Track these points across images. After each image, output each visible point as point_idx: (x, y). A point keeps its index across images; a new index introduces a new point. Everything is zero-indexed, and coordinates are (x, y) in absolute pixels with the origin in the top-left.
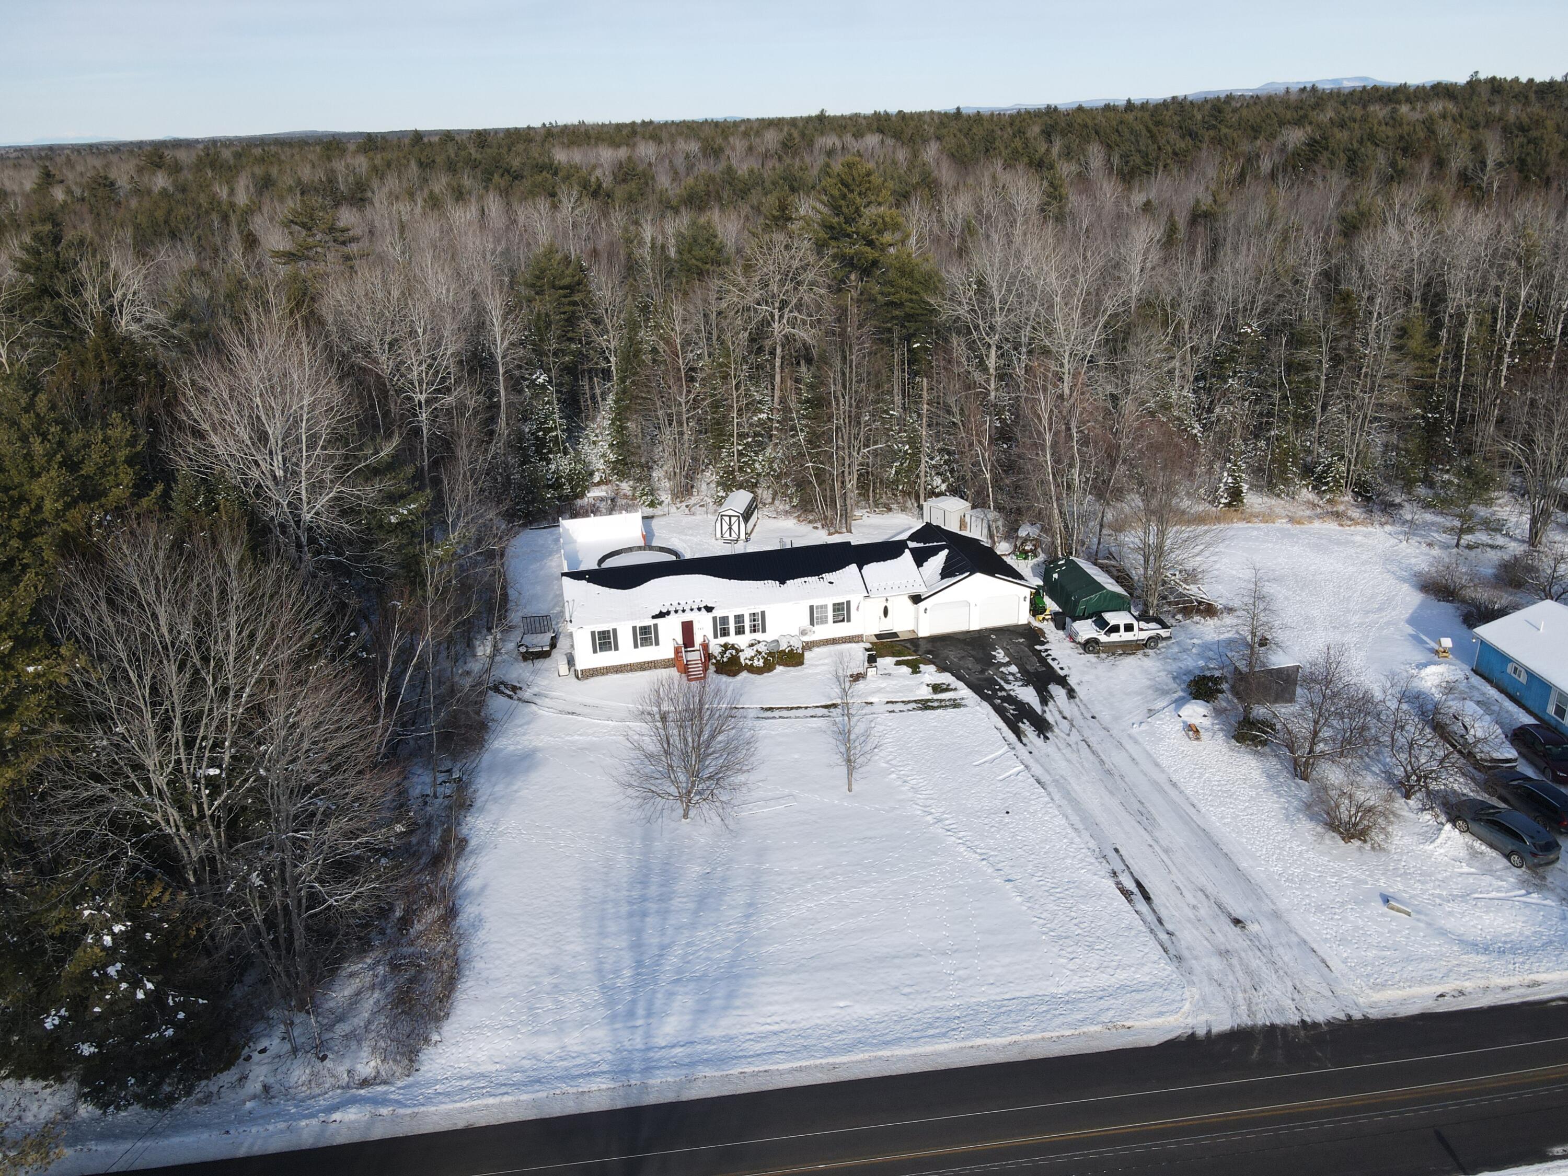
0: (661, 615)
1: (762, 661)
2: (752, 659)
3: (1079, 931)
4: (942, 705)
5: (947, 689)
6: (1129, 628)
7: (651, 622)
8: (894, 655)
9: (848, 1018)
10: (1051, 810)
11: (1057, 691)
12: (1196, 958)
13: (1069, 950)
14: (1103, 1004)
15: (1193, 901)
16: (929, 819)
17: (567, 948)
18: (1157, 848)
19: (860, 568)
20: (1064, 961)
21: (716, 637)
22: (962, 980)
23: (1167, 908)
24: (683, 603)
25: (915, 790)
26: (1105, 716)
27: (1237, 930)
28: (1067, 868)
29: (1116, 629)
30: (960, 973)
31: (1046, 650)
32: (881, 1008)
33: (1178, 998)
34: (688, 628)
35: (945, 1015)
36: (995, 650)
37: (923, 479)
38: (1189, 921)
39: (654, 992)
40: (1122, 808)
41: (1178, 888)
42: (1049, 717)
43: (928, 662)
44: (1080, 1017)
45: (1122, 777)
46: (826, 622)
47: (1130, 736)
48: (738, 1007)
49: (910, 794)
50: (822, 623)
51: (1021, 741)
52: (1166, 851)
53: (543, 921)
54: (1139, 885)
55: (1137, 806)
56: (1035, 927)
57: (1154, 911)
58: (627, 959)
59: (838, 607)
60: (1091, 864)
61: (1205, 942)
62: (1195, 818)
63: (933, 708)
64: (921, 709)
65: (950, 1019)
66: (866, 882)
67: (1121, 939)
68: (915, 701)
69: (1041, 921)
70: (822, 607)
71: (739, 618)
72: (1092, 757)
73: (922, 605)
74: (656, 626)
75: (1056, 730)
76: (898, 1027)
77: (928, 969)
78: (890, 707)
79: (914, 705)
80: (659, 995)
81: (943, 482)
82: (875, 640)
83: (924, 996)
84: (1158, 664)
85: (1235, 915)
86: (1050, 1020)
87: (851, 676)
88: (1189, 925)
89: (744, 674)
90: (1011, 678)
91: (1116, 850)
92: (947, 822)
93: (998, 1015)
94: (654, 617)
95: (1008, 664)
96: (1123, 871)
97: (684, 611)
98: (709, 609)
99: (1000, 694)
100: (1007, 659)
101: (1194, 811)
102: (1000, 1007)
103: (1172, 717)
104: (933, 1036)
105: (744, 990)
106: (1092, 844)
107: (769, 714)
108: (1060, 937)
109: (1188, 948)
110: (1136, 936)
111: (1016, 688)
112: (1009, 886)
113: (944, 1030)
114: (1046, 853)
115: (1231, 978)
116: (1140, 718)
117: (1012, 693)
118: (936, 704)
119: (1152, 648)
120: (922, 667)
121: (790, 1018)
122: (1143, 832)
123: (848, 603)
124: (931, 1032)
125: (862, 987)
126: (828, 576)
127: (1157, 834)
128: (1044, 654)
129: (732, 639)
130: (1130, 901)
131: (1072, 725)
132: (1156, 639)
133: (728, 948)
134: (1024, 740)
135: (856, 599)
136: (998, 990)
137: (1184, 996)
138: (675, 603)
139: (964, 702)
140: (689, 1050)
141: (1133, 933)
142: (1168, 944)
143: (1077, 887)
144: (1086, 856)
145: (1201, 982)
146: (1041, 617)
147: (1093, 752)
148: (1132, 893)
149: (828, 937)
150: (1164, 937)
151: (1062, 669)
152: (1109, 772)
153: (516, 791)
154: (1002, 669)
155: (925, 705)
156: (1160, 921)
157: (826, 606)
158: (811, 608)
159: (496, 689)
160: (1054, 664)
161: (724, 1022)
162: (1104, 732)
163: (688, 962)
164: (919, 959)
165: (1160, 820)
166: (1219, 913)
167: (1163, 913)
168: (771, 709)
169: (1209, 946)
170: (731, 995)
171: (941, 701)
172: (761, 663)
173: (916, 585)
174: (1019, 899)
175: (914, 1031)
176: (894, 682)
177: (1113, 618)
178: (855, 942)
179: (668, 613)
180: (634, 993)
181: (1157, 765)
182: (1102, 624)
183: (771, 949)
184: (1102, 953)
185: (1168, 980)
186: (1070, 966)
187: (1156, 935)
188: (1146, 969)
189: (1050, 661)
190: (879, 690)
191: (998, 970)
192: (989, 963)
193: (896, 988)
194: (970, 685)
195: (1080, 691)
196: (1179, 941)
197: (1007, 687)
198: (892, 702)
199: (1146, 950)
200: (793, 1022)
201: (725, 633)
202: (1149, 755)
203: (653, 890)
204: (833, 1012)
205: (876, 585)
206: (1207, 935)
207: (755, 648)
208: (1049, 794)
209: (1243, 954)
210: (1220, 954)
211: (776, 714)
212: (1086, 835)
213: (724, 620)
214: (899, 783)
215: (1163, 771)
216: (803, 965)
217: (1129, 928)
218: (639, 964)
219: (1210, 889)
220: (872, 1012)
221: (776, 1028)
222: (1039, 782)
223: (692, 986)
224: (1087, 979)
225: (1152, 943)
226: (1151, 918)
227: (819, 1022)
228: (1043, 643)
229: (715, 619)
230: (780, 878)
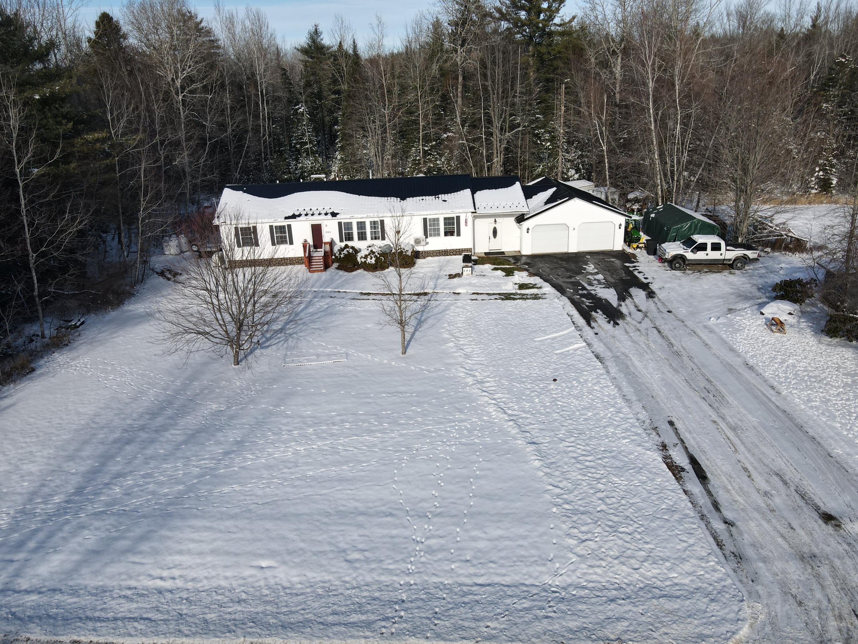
0: (294, 217)
1: (374, 259)
2: (366, 257)
3: (603, 507)
4: (523, 297)
5: (534, 286)
6: (716, 247)
7: (285, 223)
8: (494, 264)
9: (262, 583)
10: (603, 381)
11: (638, 294)
12: (765, 560)
13: (584, 529)
14: (613, 610)
15: (764, 486)
16: (470, 380)
17: (25, 467)
18: (722, 425)
19: (473, 193)
20: (572, 542)
21: (341, 240)
22: (430, 551)
23: (728, 491)
24: (314, 209)
25: (467, 356)
26: (682, 311)
27: (829, 529)
28: (607, 436)
29: (702, 247)
30: (432, 542)
31: (635, 267)
32: (310, 574)
33: (732, 616)
34: (317, 230)
35: (385, 596)
36: (587, 264)
37: (560, 169)
38: (758, 509)
39: (67, 522)
40: (684, 383)
41: (746, 469)
42: (624, 309)
43: (520, 270)
44: (573, 625)
45: (691, 358)
46: (439, 235)
47: (705, 327)
48: (141, 553)
49: (460, 359)
50: (435, 235)
51: (589, 324)
52: (734, 429)
53: (28, 440)
54: (694, 461)
55: (703, 383)
56: (548, 497)
57: (709, 493)
58: (73, 484)
59: (448, 221)
60: (637, 434)
61: (780, 540)
62: (773, 399)
63: (514, 299)
64: (502, 299)
65: (391, 603)
66: (372, 431)
67: (658, 522)
68: (499, 294)
69: (558, 491)
70: (434, 220)
71: (361, 225)
72: (660, 340)
73: (526, 224)
74: (289, 226)
75: (628, 319)
76: (316, 605)
77: (394, 532)
78: (474, 297)
79: (497, 297)
80: (67, 528)
81: (576, 173)
82: (484, 256)
83: (373, 566)
84: (744, 279)
85: (823, 508)
86: (527, 623)
87: (450, 275)
88: (756, 515)
89: (360, 271)
90: (595, 282)
91: (671, 423)
92: (487, 384)
93: (457, 606)
94: (286, 218)
95: (597, 273)
96: (675, 445)
97: (313, 215)
98: (334, 215)
99: (580, 292)
100: (596, 271)
101: (772, 392)
102: (465, 594)
103: (753, 314)
104: (354, 625)
105: (164, 532)
106: (643, 415)
107: (366, 297)
108: (575, 512)
109: (753, 545)
110: (680, 521)
111: (596, 289)
112: (531, 448)
113: (372, 617)
114: (586, 420)
115: (819, 595)
116: (718, 314)
117: (593, 292)
118: (518, 297)
119: (739, 269)
120: (516, 272)
121: (192, 574)
122: (706, 408)
123: (458, 218)
124: (355, 618)
125: (302, 545)
126: (443, 197)
127: (724, 411)
128: (631, 269)
129: (356, 243)
130: (678, 479)
131: (646, 316)
132: (745, 259)
133: (184, 483)
134: (593, 324)
135: (465, 216)
136: (472, 570)
137: (742, 615)
138: (308, 209)
139: (544, 296)
140: (44, 599)
141: (676, 516)
142: (724, 536)
143: (613, 457)
144: (633, 426)
145: (770, 595)
146: (635, 245)
147: (663, 337)
148: (683, 470)
149: (298, 483)
150: (719, 526)
151: (646, 278)
152: (677, 354)
153: (113, 338)
154: (590, 277)
155: (507, 297)
156: (716, 506)
157: (438, 220)
158: (425, 220)
159: (162, 274)
160: (640, 276)
161: (110, 570)
162: (680, 323)
163: (128, 494)
164: (389, 519)
165: (730, 399)
166: (801, 503)
167: (722, 497)
168: (369, 294)
169: (786, 546)
170: (144, 538)
171: (523, 295)
172: (373, 261)
173: (520, 206)
174: (537, 464)
175: (334, 613)
176: (485, 280)
177: (700, 239)
178: (324, 492)
179: (300, 215)
180: (44, 522)
181: (732, 350)
182: (689, 243)
183: (226, 489)
184: (628, 538)
185: (719, 586)
186: (578, 550)
187: (708, 524)
188: (687, 567)
189: (636, 273)
190: (470, 285)
191: (481, 545)
192: (474, 533)
193: (344, 551)
194: (554, 286)
195: (660, 294)
196: (741, 534)
197: (589, 288)
198: (478, 294)
199: (691, 541)
200: (193, 580)
201: (350, 238)
202: (724, 342)
204: (248, 572)
205: (484, 205)
206: (783, 531)
207: (370, 249)
208: (606, 368)
209: (837, 563)
210: (802, 558)
211: (371, 297)
212: (638, 407)
213: (349, 225)
214: (454, 350)
215: (739, 355)
216: (250, 511)
217: (671, 510)
218: (80, 490)
219: (790, 474)
220: (296, 579)
221: (168, 584)
222: (597, 357)
223: (111, 520)
224: (599, 571)
225: (702, 532)
226: (703, 500)
227: (223, 583)
228: (634, 262)
229: (340, 224)
230: (285, 421)
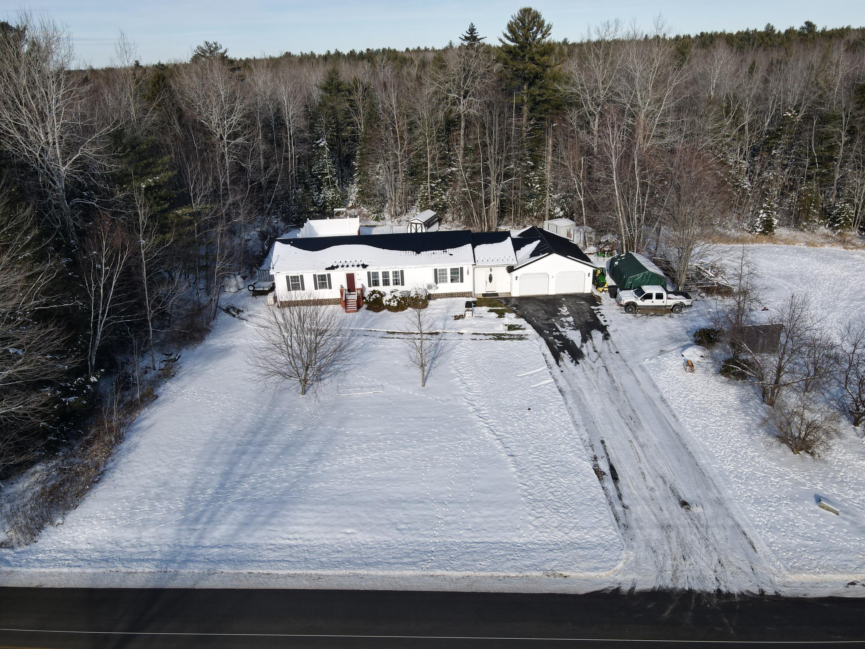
0: (333, 268)
1: (396, 302)
2: (390, 301)
3: (552, 497)
4: (511, 338)
5: (519, 328)
6: (659, 296)
7: (326, 273)
8: (490, 306)
9: (349, 542)
10: (562, 410)
11: (597, 335)
12: (641, 528)
13: (539, 510)
14: (551, 555)
15: (651, 484)
16: (471, 409)
17: (180, 470)
18: (635, 443)
19: (474, 247)
20: (531, 518)
21: (370, 286)
22: (447, 523)
23: (629, 487)
24: (348, 261)
25: (469, 389)
26: (626, 352)
27: (683, 510)
28: (560, 451)
29: (649, 296)
30: (448, 518)
31: (598, 309)
32: (377, 537)
33: (615, 558)
34: (350, 278)
35: (422, 549)
36: (561, 307)
37: (547, 207)
38: (644, 499)
39: (221, 506)
40: (617, 413)
41: (643, 474)
42: (584, 351)
43: (511, 311)
44: (528, 563)
45: (625, 392)
46: (446, 281)
47: (640, 366)
48: (273, 524)
49: (464, 392)
50: (443, 282)
51: (558, 363)
52: (642, 446)
53: (175, 451)
54: (612, 468)
55: (629, 412)
56: (519, 491)
57: (618, 489)
58: (216, 481)
59: (454, 271)
60: (579, 450)
61: (653, 517)
62: (673, 425)
63: (504, 339)
64: (495, 339)
65: (426, 552)
66: (406, 447)
67: (584, 507)
68: (493, 334)
69: (525, 487)
70: (443, 270)
71: (385, 275)
72: (606, 377)
73: (515, 273)
74: (329, 275)
75: (586, 359)
76: (383, 553)
77: (425, 513)
78: (474, 337)
79: (491, 337)
80: (222, 509)
81: (562, 210)
82: (482, 297)
83: (414, 532)
84: (678, 323)
85: (683, 498)
86: (503, 562)
87: (455, 316)
88: (643, 503)
89: (385, 311)
90: (566, 324)
91: (603, 442)
92: (483, 412)
93: (463, 554)
94: (327, 269)
95: (568, 316)
96: (602, 458)
97: (347, 266)
98: (364, 266)
99: (554, 333)
100: (568, 313)
101: (673, 419)
102: (468, 548)
103: (676, 356)
104: (406, 564)
105: (284, 512)
106: (586, 436)
107: (391, 336)
108: (535, 500)
109: (636, 520)
110: (596, 506)
111: (567, 331)
112: (510, 459)
113: (416, 560)
114: (547, 439)
115: (666, 547)
116: (652, 355)
117: (564, 334)
118: (507, 337)
119: (677, 313)
120: (507, 314)
121: (307, 537)
122: (628, 431)
123: (462, 269)
124: (406, 560)
125: (370, 520)
126: (450, 251)
127: (639, 434)
128: (595, 312)
129: (381, 288)
130: (600, 479)
131: (600, 356)
132: (681, 306)
133: (288, 481)
134: (561, 363)
135: (467, 266)
136: (472, 535)
137: (620, 557)
138: (343, 262)
139: (527, 337)
140: (223, 551)
141: (595, 503)
142: (621, 515)
143: (562, 465)
144: (578, 444)
145: (639, 547)
146: (601, 289)
147: (609, 375)
148: (604, 474)
149: (361, 482)
150: (619, 508)
151: (605, 321)
152: (616, 389)
153: (206, 370)
154: (563, 319)
155: (499, 337)
156: (620, 497)
157: (446, 270)
158: (436, 270)
159: (227, 311)
160: (601, 319)
161: (258, 534)
162: (623, 363)
163: (254, 489)
164: (421, 505)
165: (645, 425)
166: (670, 494)
167: (625, 491)
168: (393, 333)
169: (654, 520)
170: (272, 515)
171: (511, 335)
172: (395, 304)
173: (510, 260)
174: (514, 469)
175: (394, 558)
176: (482, 322)
177: (647, 289)
178: (378, 488)
179: (337, 267)
180: (207, 506)
181: (655, 386)
182: (639, 292)
183: (317, 486)
184: (564, 516)
185: (611, 542)
186: (535, 523)
187: (613, 508)
188: (596, 532)
189: (598, 316)
190: (471, 326)
191: (477, 520)
192: (474, 513)
193: (395, 524)
194: (535, 327)
195: (614, 337)
196: (631, 513)
197: (561, 329)
198: (477, 334)
199: (601, 518)
200: (308, 540)
201: (376, 283)
202: (650, 379)
203: (259, 438)
204: (340, 536)
205: (482, 258)
206: (656, 511)
207: (393, 294)
208: (565, 400)
209: (682, 530)
210: (662, 527)
211: (396, 336)
212: (583, 430)
213: (376, 274)
214: (459, 384)
215: (658, 391)
216: (334, 499)
217: (593, 499)
218: (222, 486)
219: (669, 477)
220: (369, 540)
221: (294, 542)
222: (560, 391)
223: (249, 505)
224: (546, 535)
225: (608, 513)
226: (613, 493)
227: (326, 542)
228: (598, 305)
229: (369, 273)
230: (346, 438)
